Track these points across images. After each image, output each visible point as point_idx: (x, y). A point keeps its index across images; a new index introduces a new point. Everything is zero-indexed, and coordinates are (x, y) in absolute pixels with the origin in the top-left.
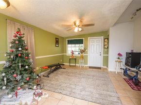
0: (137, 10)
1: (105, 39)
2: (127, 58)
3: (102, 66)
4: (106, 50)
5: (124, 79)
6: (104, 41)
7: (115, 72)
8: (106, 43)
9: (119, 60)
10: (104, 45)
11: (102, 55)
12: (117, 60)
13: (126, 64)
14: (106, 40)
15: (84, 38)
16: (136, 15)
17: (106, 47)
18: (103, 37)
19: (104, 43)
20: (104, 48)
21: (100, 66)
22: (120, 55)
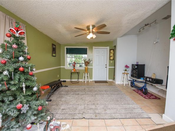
0: (146, 25)
1: (110, 50)
2: (133, 70)
3: (108, 80)
4: (112, 62)
5: (134, 90)
6: (110, 52)
7: (123, 85)
8: (112, 55)
9: (126, 72)
10: (110, 57)
11: (108, 67)
12: (124, 72)
13: (132, 76)
14: (112, 51)
15: (88, 48)
16: (144, 29)
17: (112, 58)
18: (108, 48)
19: (110, 54)
20: (110, 60)
21: (105, 80)
22: (127, 67)
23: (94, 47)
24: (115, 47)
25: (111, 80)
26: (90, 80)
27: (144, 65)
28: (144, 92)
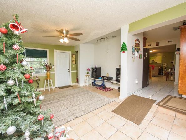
1: (72, 55)
2: (93, 72)
3: (71, 84)
4: (74, 66)
5: (96, 88)
6: (72, 57)
7: (87, 85)
8: (74, 59)
9: (88, 74)
10: (72, 61)
11: (71, 71)
12: (86, 74)
13: (92, 77)
14: (74, 56)
15: (48, 50)
17: (74, 63)
18: (70, 52)
19: (72, 59)
20: (72, 64)
21: (69, 84)
22: (88, 70)
23: (55, 50)
24: (77, 52)
25: (74, 84)
26: (53, 87)
27: (100, 68)
28: (103, 87)
